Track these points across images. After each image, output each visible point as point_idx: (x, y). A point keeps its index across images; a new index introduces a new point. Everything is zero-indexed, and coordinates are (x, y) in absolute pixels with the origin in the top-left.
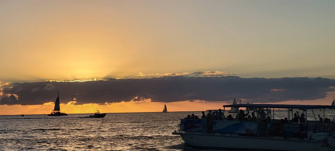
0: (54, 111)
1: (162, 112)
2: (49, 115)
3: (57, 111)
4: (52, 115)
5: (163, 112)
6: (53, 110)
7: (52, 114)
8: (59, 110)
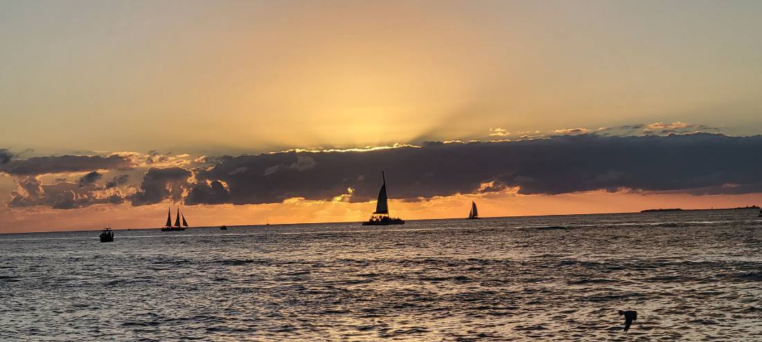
0: (375, 215)
1: (467, 219)
2: (365, 224)
3: (383, 215)
4: (371, 223)
5: (469, 218)
6: (374, 213)
7: (371, 220)
8: (386, 212)
